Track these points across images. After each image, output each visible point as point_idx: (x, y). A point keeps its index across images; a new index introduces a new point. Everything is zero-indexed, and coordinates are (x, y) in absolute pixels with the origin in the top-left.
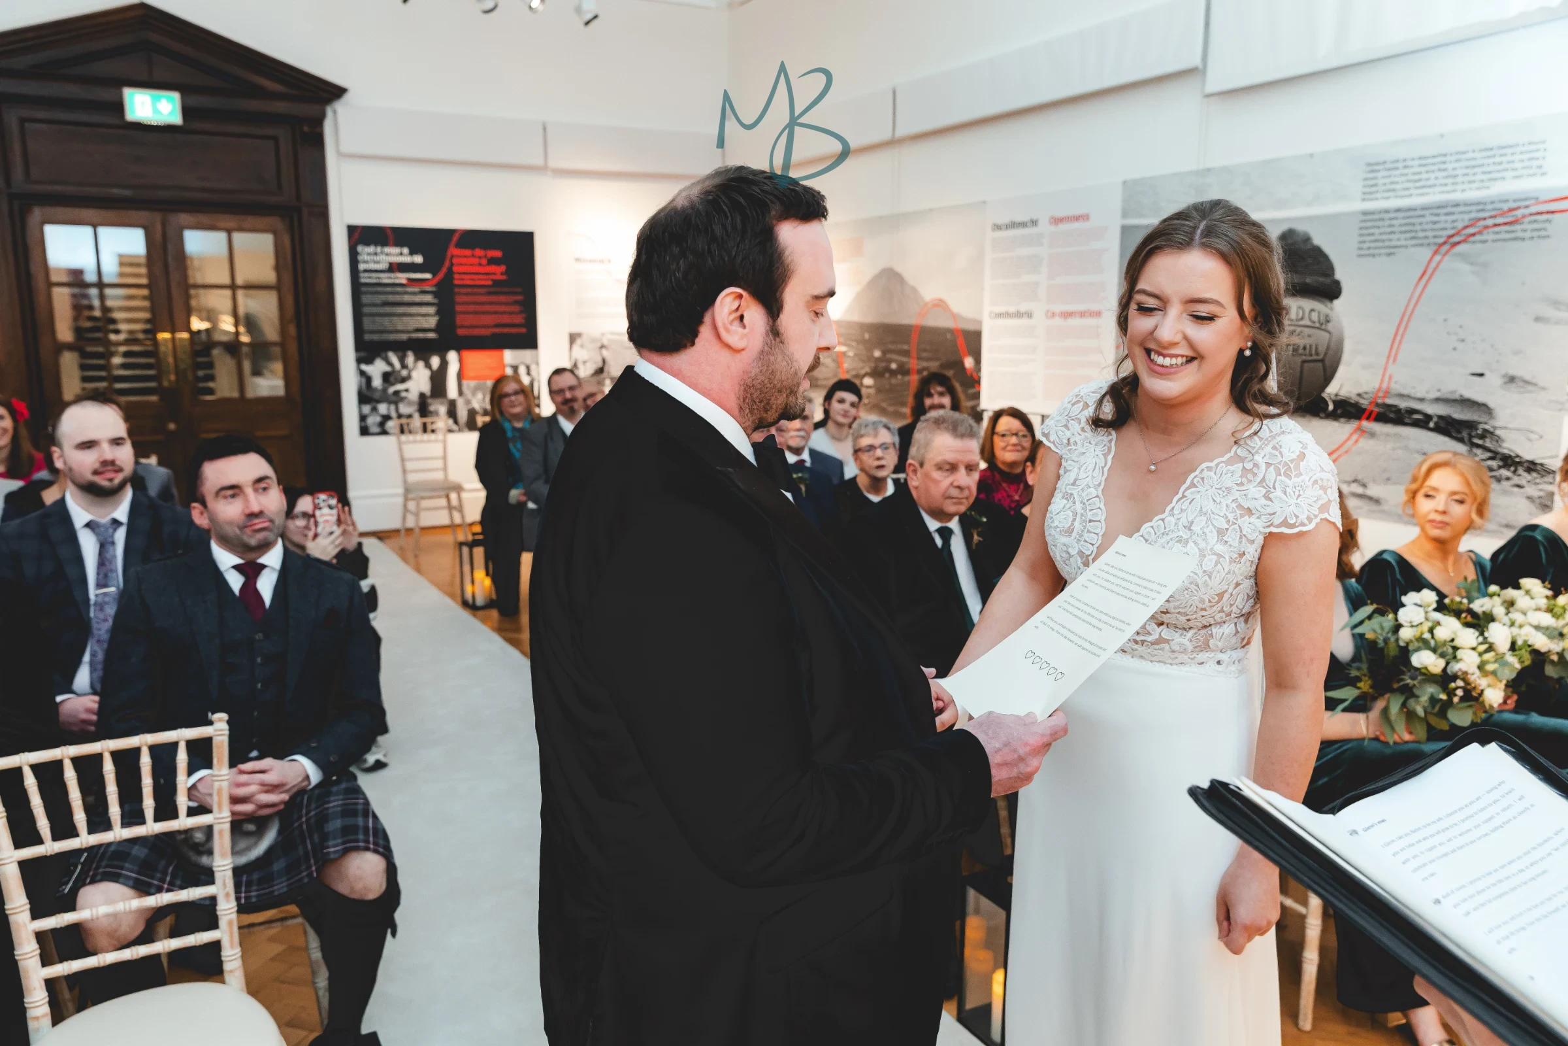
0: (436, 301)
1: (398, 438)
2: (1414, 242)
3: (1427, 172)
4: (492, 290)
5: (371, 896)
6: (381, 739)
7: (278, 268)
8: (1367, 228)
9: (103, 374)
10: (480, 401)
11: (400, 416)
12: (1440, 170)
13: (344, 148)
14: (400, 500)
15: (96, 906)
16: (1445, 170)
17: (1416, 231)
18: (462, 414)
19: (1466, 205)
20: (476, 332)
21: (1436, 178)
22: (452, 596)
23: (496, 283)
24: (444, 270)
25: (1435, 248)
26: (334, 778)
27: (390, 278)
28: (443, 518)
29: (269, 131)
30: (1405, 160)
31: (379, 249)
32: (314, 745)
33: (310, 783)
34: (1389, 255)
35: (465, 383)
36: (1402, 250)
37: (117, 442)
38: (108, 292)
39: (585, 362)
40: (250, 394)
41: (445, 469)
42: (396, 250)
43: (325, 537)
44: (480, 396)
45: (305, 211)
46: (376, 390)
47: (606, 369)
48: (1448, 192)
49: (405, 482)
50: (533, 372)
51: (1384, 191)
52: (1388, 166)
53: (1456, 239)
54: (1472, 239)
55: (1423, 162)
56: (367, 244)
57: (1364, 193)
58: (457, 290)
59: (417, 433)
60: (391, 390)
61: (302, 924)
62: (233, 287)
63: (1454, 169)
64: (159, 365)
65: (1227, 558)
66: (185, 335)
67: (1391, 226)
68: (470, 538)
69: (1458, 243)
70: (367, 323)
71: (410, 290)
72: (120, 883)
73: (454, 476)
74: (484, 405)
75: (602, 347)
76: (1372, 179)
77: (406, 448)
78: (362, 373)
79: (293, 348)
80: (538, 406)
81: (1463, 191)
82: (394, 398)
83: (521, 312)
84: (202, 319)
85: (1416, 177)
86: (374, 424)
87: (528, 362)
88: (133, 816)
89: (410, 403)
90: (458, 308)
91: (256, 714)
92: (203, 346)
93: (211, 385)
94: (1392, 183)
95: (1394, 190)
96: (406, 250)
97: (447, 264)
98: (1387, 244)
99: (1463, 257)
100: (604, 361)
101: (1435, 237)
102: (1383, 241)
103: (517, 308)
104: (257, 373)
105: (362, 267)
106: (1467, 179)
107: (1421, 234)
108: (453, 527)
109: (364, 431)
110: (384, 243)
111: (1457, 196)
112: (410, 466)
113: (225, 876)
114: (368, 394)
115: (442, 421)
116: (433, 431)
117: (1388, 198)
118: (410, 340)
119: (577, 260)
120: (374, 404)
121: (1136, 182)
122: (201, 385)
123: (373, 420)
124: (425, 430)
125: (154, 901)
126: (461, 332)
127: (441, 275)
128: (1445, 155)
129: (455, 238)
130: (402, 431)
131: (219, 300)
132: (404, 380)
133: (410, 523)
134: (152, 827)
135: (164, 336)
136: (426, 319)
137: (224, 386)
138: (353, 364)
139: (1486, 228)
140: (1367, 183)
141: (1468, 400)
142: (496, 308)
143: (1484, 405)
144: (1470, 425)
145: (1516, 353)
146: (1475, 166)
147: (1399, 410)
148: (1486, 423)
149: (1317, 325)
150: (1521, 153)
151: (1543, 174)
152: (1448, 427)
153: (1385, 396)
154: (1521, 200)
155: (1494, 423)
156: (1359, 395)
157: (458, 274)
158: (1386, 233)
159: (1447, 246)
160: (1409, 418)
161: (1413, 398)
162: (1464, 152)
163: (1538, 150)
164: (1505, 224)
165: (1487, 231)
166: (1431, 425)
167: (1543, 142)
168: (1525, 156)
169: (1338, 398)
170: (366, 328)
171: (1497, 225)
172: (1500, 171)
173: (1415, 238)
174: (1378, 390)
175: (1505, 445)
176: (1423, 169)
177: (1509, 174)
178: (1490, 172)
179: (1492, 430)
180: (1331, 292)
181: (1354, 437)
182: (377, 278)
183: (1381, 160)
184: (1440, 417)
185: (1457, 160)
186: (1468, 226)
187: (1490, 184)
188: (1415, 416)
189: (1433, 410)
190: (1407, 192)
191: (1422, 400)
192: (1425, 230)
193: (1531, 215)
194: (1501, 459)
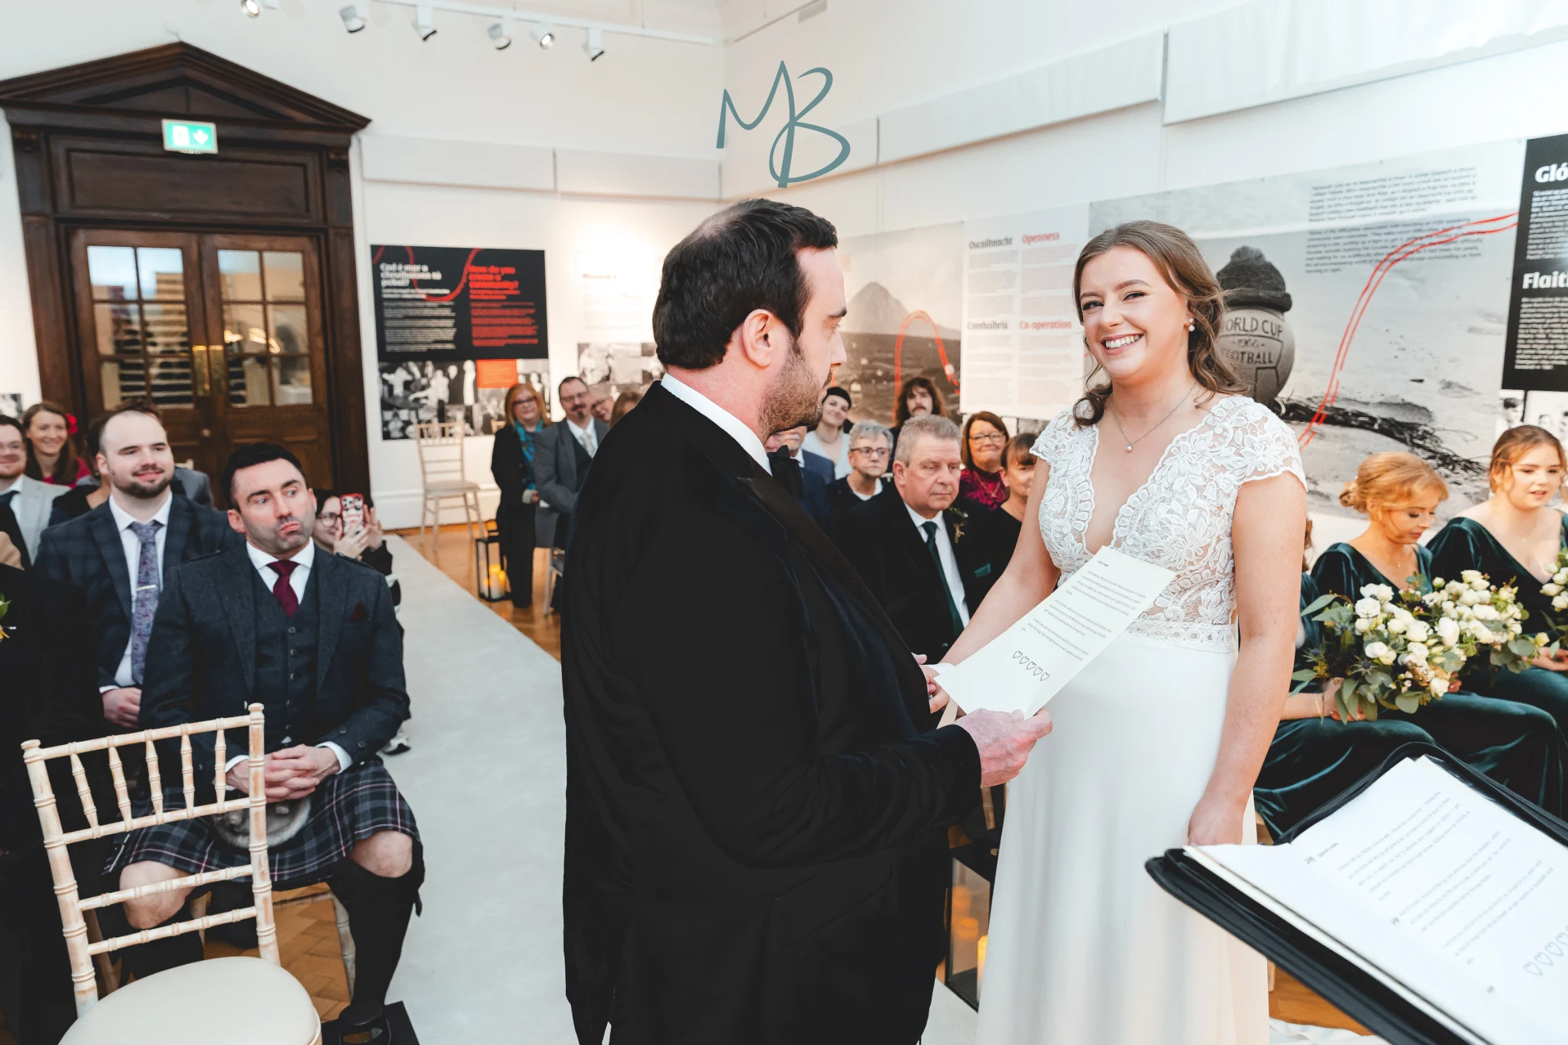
0: (453, 314)
1: (419, 442)
2: (1357, 259)
3: (1369, 195)
4: (506, 304)
5: (397, 874)
6: (405, 725)
7: (305, 284)
8: (1314, 246)
9: (142, 383)
10: (496, 407)
11: (420, 422)
12: (1379, 193)
13: (369, 174)
14: (420, 500)
15: (140, 886)
16: (1385, 193)
17: (1359, 249)
18: (478, 419)
19: (1405, 225)
20: (491, 343)
21: (1377, 201)
22: (468, 588)
23: (510, 298)
24: (461, 286)
25: (1377, 264)
26: (363, 763)
27: (410, 293)
28: (460, 516)
29: (298, 159)
30: (1348, 185)
31: (400, 267)
32: (343, 732)
33: (340, 769)
34: (1336, 271)
35: (481, 390)
36: (1347, 265)
37: (157, 447)
38: (147, 307)
39: (592, 370)
40: (280, 402)
41: (462, 470)
42: (417, 268)
43: (352, 537)
44: (494, 402)
45: (331, 232)
46: (397, 397)
47: (612, 377)
48: (1389, 213)
49: (425, 482)
50: (544, 380)
51: (1330, 213)
52: (1332, 189)
53: (1396, 257)
54: (1410, 256)
55: (1365, 186)
56: (390, 263)
57: (1312, 215)
58: (473, 304)
59: (435, 437)
60: (412, 397)
61: (332, 900)
62: (264, 303)
63: (1393, 193)
64: (194, 375)
65: (1208, 511)
66: (219, 348)
67: (1338, 244)
68: (486, 535)
69: (1398, 260)
70: (389, 336)
71: (429, 304)
72: (161, 862)
73: (470, 478)
74: (498, 411)
75: (608, 356)
76: (1319, 201)
77: (425, 451)
78: (385, 382)
79: (320, 358)
80: (549, 411)
81: (1401, 212)
82: (413, 405)
83: (533, 325)
84: (234, 333)
85: (1359, 200)
86: (396, 428)
87: (539, 371)
88: (174, 800)
89: (429, 410)
90: (474, 321)
91: (288, 702)
92: (235, 358)
93: (242, 393)
94: (1336, 205)
95: (1339, 212)
96: (425, 268)
97: (464, 280)
98: (1333, 260)
99: (1404, 273)
100: (610, 370)
101: (1377, 254)
102: (1330, 258)
103: (528, 321)
104: (285, 381)
105: (384, 283)
106: (1404, 202)
107: (1364, 252)
108: (469, 525)
109: (387, 436)
110: (405, 261)
111: (1397, 218)
112: (429, 468)
113: (260, 856)
114: (391, 401)
115: (459, 426)
116: (451, 435)
117: (1332, 219)
118: (429, 351)
119: (585, 276)
120: (395, 410)
121: (1102, 203)
122: (235, 393)
123: (394, 426)
124: (443, 434)
125: (193, 880)
126: (476, 343)
127: (458, 291)
128: (1384, 180)
129: (472, 256)
130: (422, 436)
131: (251, 315)
132: (423, 388)
133: (430, 521)
134: (192, 811)
135: (199, 348)
136: (444, 332)
137: (255, 394)
138: (376, 374)
139: (1423, 246)
140: (1314, 205)
141: (1409, 404)
142: (509, 321)
143: (1424, 408)
144: (1412, 427)
145: (1452, 360)
146: (1410, 191)
147: (1347, 413)
148: (1426, 425)
149: (1270, 335)
150: (1453, 178)
151: (1473, 198)
152: (1391, 429)
153: (1333, 401)
154: (1454, 221)
155: (1432, 425)
156: (1309, 399)
157: (474, 289)
158: (1331, 251)
159: (1387, 264)
160: (1355, 421)
161: (1360, 402)
162: (1402, 178)
163: (1468, 176)
164: (1440, 243)
165: (1423, 249)
166: (1376, 427)
167: (1473, 169)
168: (1457, 182)
169: (1290, 402)
170: (388, 339)
171: (1431, 244)
172: (1433, 195)
173: (1355, 256)
174: (1327, 395)
175: (1443, 445)
176: (1364, 193)
177: (1444, 198)
178: (1425, 196)
179: (1431, 431)
180: (1282, 305)
181: (1306, 438)
182: (399, 293)
183: (1326, 184)
184: (1384, 420)
185: (1396, 185)
186: (1406, 245)
187: (1426, 206)
188: (1361, 419)
189: (1377, 413)
190: (1351, 214)
191: (1367, 404)
192: (1368, 248)
193: (1464, 235)
194: (1440, 459)
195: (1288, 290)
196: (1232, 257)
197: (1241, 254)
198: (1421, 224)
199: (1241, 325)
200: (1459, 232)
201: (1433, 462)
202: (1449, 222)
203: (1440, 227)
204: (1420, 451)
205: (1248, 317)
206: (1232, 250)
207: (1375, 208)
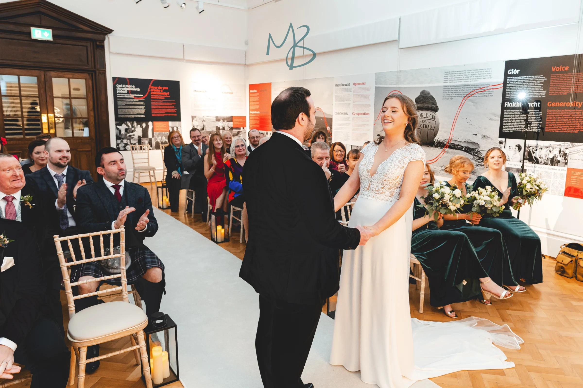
0: (144, 104)
1: (132, 152)
2: (458, 96)
3: (461, 75)
4: (165, 100)
5: (158, 281)
7: (87, 91)
8: (445, 91)
11: (131, 144)
12: (464, 75)
13: (111, 51)
14: (132, 173)
16: (466, 75)
17: (458, 93)
18: (154, 143)
19: (471, 85)
20: (158, 115)
21: (464, 77)
23: (166, 98)
24: (147, 93)
25: (464, 97)
27: (128, 96)
28: (147, 180)
29: (84, 44)
30: (455, 72)
31: (124, 86)
34: (451, 99)
35: (154, 133)
36: (455, 98)
38: (23, 98)
39: (197, 126)
40: (76, 136)
41: (148, 162)
42: (131, 86)
45: (97, 72)
46: (123, 134)
47: (204, 128)
48: (467, 81)
49: (134, 167)
51: (450, 80)
52: (450, 73)
53: (469, 95)
54: (473, 95)
55: (460, 72)
56: (120, 84)
57: (444, 81)
58: (152, 100)
59: (138, 150)
60: (128, 135)
62: (70, 98)
63: (468, 75)
65: (400, 167)
66: (52, 115)
67: (452, 91)
68: (161, 185)
70: (119, 111)
71: (135, 100)
73: (152, 165)
75: (203, 121)
76: (447, 76)
77: (134, 155)
78: (118, 129)
79: (92, 120)
81: (471, 81)
82: (128, 138)
83: (175, 109)
85: (458, 77)
86: (122, 147)
87: (177, 126)
89: (135, 140)
90: (152, 107)
94: (452, 78)
95: (452, 80)
96: (134, 86)
97: (149, 91)
98: (451, 96)
99: (471, 101)
100: (204, 126)
101: (463, 94)
102: (450, 95)
103: (173, 107)
105: (118, 92)
106: (471, 78)
107: (460, 93)
108: (151, 183)
110: (126, 84)
111: (469, 83)
112: (136, 161)
114: (120, 136)
115: (146, 146)
116: (144, 149)
117: (451, 82)
118: (135, 117)
119: (195, 91)
120: (122, 140)
121: (379, 73)
123: (121, 145)
126: (153, 115)
127: (146, 95)
128: (466, 71)
129: (152, 83)
130: (133, 149)
132: (133, 132)
135: (44, 115)
136: (141, 111)
138: (114, 126)
139: (477, 92)
140: (445, 78)
141: (473, 142)
142: (166, 107)
143: (477, 144)
144: (473, 149)
145: (485, 129)
146: (473, 75)
147: (455, 145)
148: (478, 149)
149: (432, 119)
150: (485, 71)
151: (491, 78)
152: (468, 150)
153: (451, 141)
154: (485, 85)
155: (480, 149)
156: (444, 140)
157: (153, 95)
158: (450, 93)
159: (466, 97)
160: (457, 147)
161: (458, 141)
162: (471, 70)
163: (489, 71)
164: (481, 92)
165: (476, 93)
166: (463, 149)
167: (491, 69)
168: (486, 73)
169: (438, 141)
170: (119, 113)
171: (479, 92)
172: (480, 76)
173: (458, 94)
174: (449, 139)
175: (482, 155)
176: (460, 74)
177: (482, 77)
178: (477, 77)
179: (479, 151)
180: (435, 109)
181: (443, 153)
182: (123, 96)
183: (449, 71)
184: (466, 147)
185: (469, 73)
186: (472, 92)
187: (478, 80)
188: (459, 147)
189: (463, 145)
190: (456, 81)
191: (461, 142)
192: (461, 92)
193: (488, 89)
194: (482, 160)
195: (438, 104)
196: (420, 93)
197: (423, 92)
198: (476, 85)
199: (423, 116)
200: (487, 88)
201: (480, 161)
202: (484, 85)
203: (482, 87)
204: (476, 157)
205: (425, 113)
206: (420, 91)
207: (463, 79)
